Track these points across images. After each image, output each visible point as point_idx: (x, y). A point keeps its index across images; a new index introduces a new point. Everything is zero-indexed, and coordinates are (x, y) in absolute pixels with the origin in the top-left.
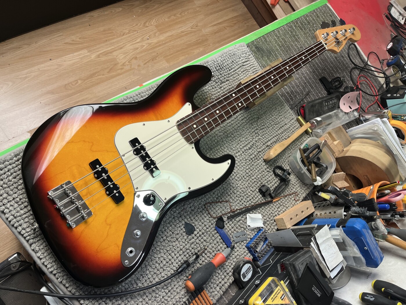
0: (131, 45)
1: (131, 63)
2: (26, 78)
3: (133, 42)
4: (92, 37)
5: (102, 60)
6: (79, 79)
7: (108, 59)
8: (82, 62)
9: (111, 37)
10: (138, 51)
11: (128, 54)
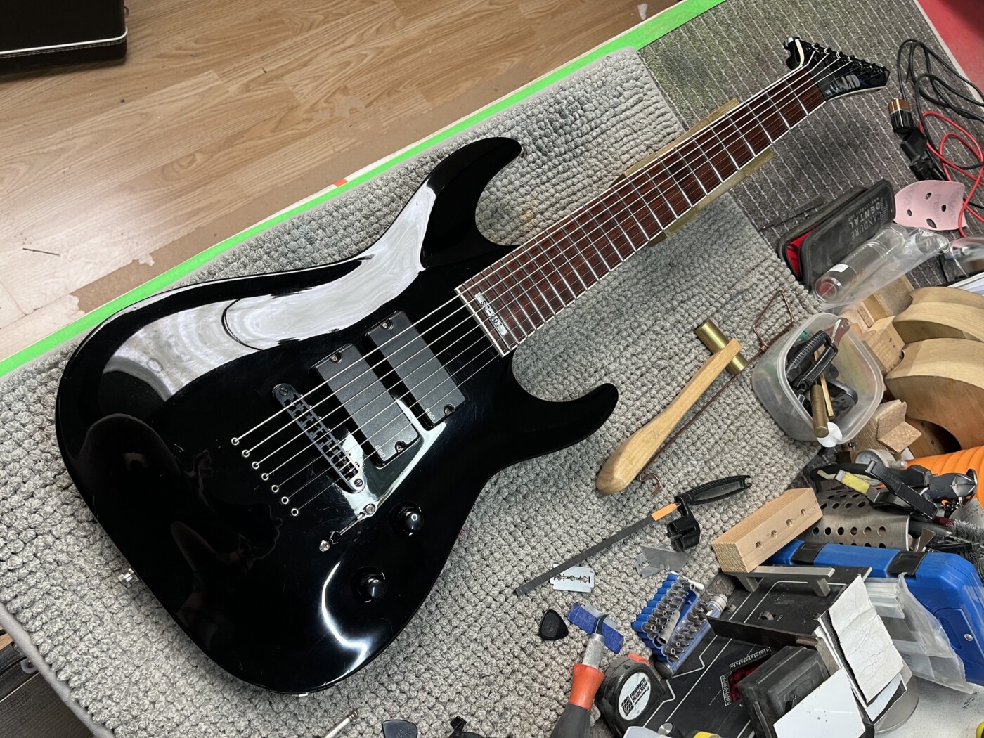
0: (332, 54)
1: (332, 103)
2: (62, 150)
3: (335, 46)
4: (229, 37)
5: (255, 97)
6: (197, 151)
7: (270, 94)
8: (203, 105)
9: (276, 36)
10: (349, 70)
11: (324, 78)
